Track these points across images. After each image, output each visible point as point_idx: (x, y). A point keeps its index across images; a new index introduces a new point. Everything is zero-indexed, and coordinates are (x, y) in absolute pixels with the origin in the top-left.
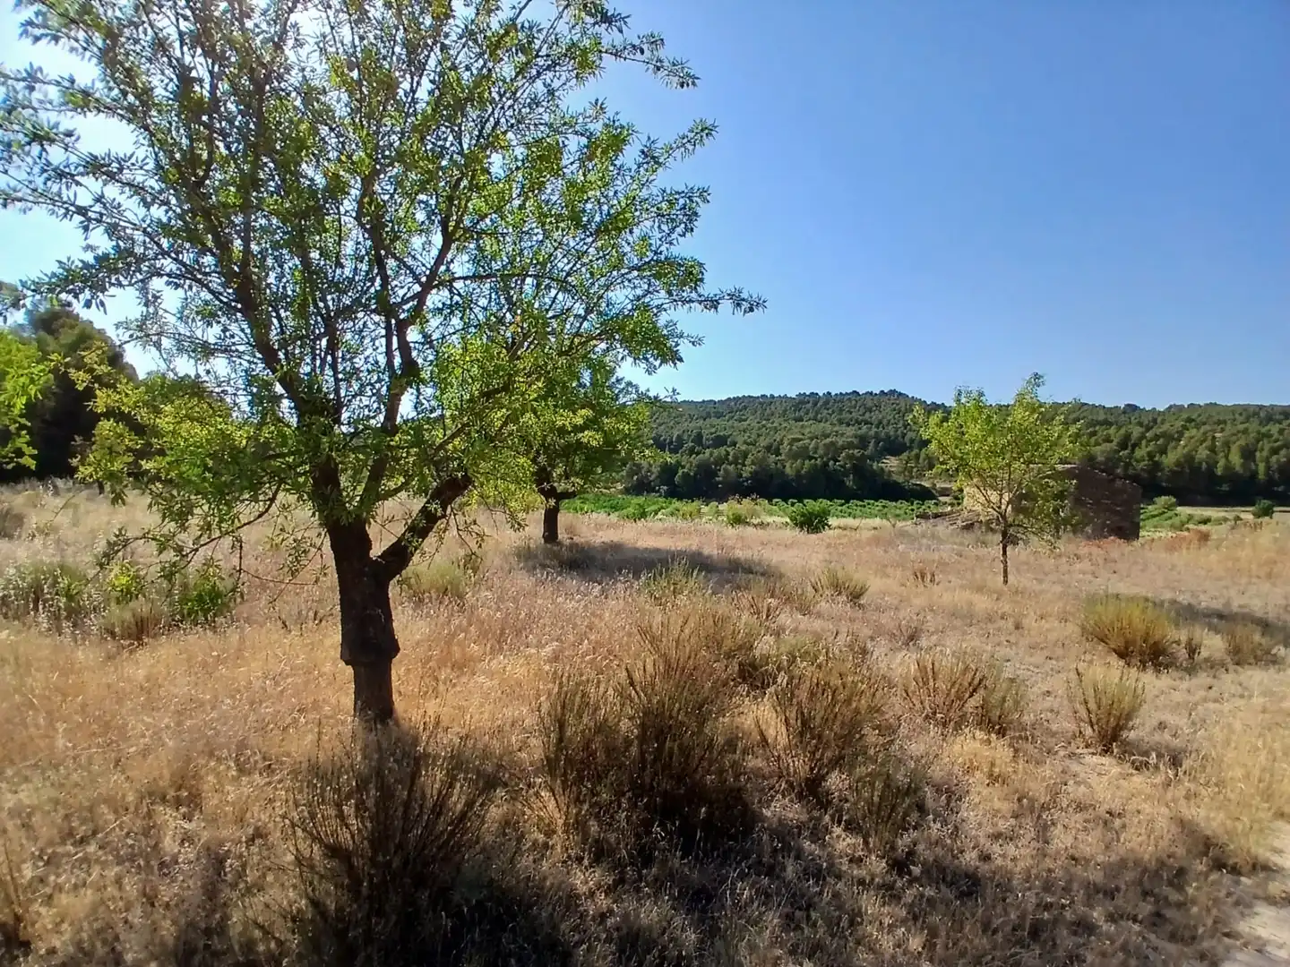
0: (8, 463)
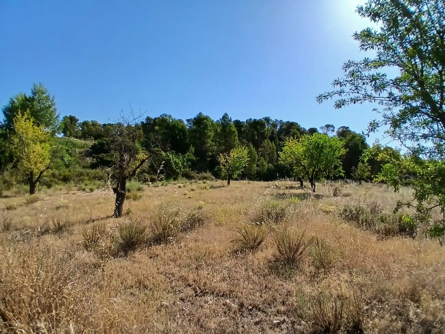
0: (337, 175)
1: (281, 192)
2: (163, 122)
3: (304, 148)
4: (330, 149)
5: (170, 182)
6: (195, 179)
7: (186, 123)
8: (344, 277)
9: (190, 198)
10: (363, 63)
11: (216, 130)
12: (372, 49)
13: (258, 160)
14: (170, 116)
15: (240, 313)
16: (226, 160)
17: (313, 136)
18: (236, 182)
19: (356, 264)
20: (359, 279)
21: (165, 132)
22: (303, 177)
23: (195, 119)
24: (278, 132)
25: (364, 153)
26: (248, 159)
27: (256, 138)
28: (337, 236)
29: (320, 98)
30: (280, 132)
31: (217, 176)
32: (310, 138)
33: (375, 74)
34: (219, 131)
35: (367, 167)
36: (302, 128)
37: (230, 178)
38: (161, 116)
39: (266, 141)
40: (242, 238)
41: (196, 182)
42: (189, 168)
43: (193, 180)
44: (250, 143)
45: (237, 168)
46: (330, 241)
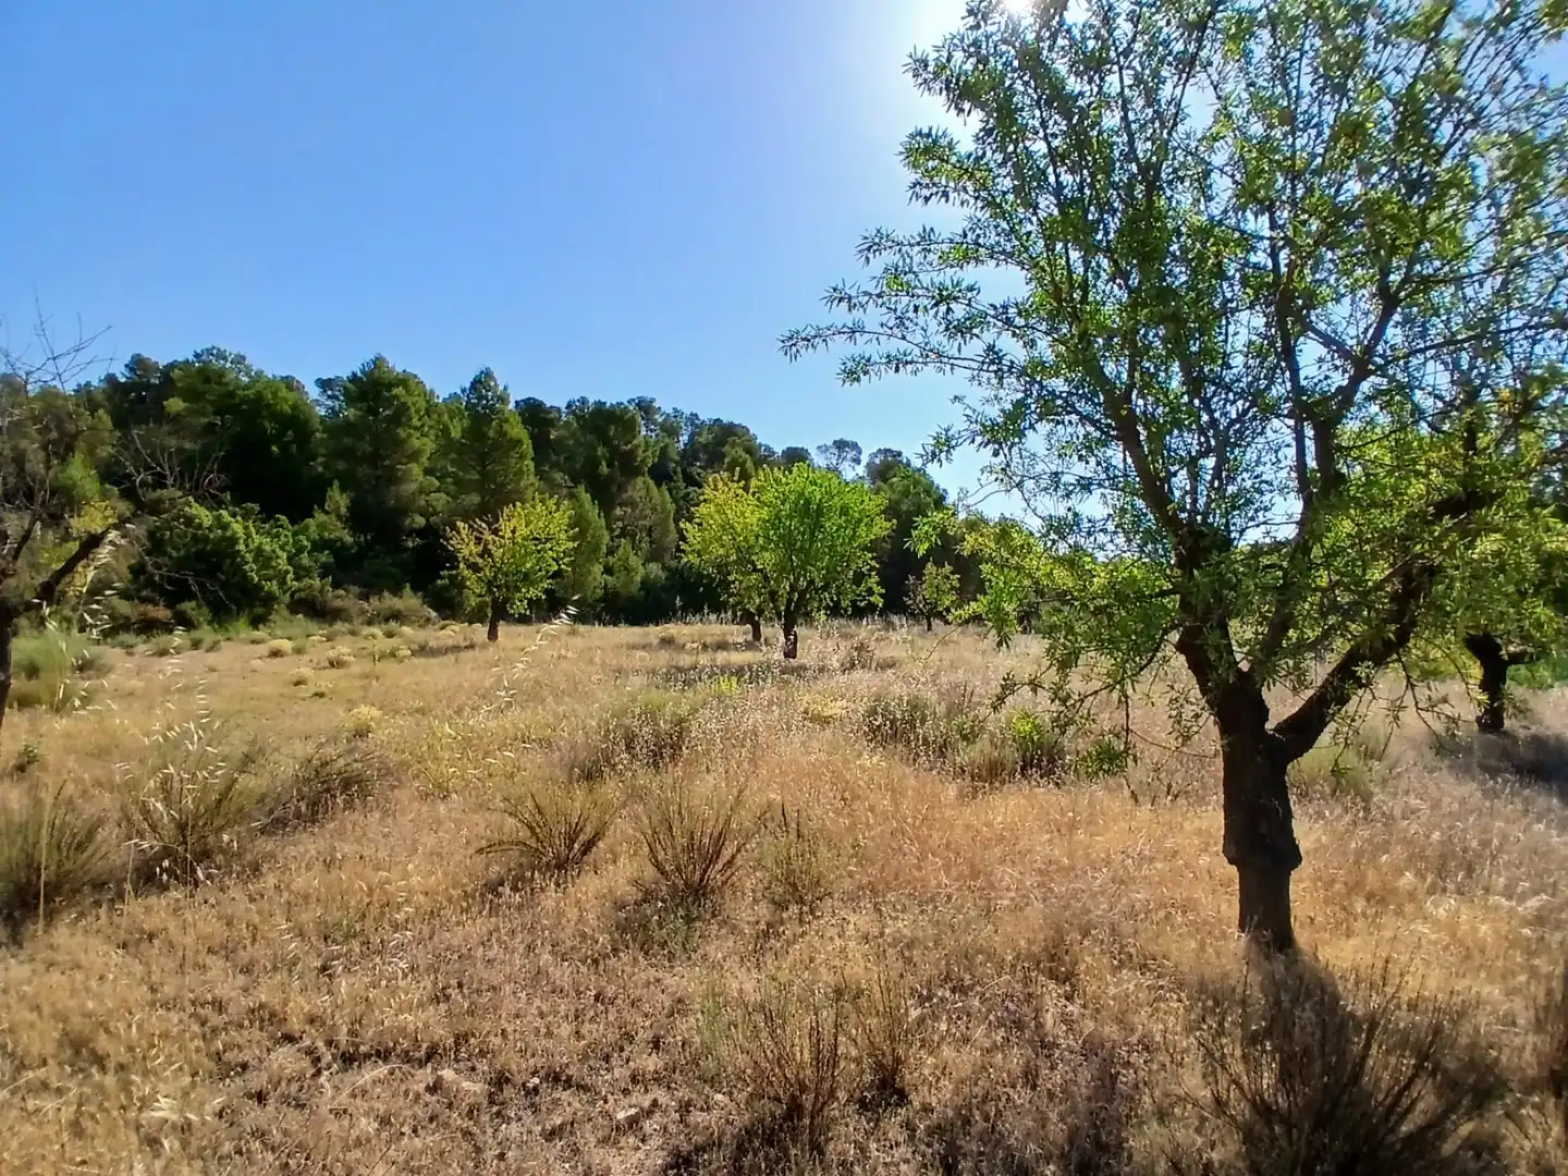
0: (861, 601)
1: (685, 660)
2: (207, 380)
3: (765, 513)
4: (843, 518)
5: (232, 634)
6: (348, 620)
7: (314, 392)
8: (861, 923)
9: (321, 695)
10: (918, 244)
11: (446, 431)
12: (943, 200)
13: (611, 552)
14: (240, 359)
15: (495, 1109)
16: (481, 548)
17: (791, 472)
18: (522, 629)
19: (896, 878)
20: (901, 926)
21: (212, 425)
22: (760, 612)
23: (354, 378)
24: (683, 455)
25: (916, 528)
26: (571, 545)
27: (604, 469)
28: (847, 795)
29: (794, 342)
30: (689, 454)
31: (447, 606)
32: (784, 480)
33: (948, 283)
34: (456, 433)
35: (948, 578)
36: (760, 445)
37: (497, 613)
38: (197, 355)
39: (640, 480)
40: (524, 834)
41: (353, 633)
42: (323, 576)
43: (339, 626)
44: (582, 488)
45: (527, 578)
46: (822, 813)
